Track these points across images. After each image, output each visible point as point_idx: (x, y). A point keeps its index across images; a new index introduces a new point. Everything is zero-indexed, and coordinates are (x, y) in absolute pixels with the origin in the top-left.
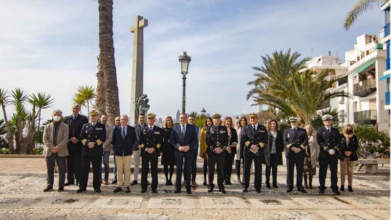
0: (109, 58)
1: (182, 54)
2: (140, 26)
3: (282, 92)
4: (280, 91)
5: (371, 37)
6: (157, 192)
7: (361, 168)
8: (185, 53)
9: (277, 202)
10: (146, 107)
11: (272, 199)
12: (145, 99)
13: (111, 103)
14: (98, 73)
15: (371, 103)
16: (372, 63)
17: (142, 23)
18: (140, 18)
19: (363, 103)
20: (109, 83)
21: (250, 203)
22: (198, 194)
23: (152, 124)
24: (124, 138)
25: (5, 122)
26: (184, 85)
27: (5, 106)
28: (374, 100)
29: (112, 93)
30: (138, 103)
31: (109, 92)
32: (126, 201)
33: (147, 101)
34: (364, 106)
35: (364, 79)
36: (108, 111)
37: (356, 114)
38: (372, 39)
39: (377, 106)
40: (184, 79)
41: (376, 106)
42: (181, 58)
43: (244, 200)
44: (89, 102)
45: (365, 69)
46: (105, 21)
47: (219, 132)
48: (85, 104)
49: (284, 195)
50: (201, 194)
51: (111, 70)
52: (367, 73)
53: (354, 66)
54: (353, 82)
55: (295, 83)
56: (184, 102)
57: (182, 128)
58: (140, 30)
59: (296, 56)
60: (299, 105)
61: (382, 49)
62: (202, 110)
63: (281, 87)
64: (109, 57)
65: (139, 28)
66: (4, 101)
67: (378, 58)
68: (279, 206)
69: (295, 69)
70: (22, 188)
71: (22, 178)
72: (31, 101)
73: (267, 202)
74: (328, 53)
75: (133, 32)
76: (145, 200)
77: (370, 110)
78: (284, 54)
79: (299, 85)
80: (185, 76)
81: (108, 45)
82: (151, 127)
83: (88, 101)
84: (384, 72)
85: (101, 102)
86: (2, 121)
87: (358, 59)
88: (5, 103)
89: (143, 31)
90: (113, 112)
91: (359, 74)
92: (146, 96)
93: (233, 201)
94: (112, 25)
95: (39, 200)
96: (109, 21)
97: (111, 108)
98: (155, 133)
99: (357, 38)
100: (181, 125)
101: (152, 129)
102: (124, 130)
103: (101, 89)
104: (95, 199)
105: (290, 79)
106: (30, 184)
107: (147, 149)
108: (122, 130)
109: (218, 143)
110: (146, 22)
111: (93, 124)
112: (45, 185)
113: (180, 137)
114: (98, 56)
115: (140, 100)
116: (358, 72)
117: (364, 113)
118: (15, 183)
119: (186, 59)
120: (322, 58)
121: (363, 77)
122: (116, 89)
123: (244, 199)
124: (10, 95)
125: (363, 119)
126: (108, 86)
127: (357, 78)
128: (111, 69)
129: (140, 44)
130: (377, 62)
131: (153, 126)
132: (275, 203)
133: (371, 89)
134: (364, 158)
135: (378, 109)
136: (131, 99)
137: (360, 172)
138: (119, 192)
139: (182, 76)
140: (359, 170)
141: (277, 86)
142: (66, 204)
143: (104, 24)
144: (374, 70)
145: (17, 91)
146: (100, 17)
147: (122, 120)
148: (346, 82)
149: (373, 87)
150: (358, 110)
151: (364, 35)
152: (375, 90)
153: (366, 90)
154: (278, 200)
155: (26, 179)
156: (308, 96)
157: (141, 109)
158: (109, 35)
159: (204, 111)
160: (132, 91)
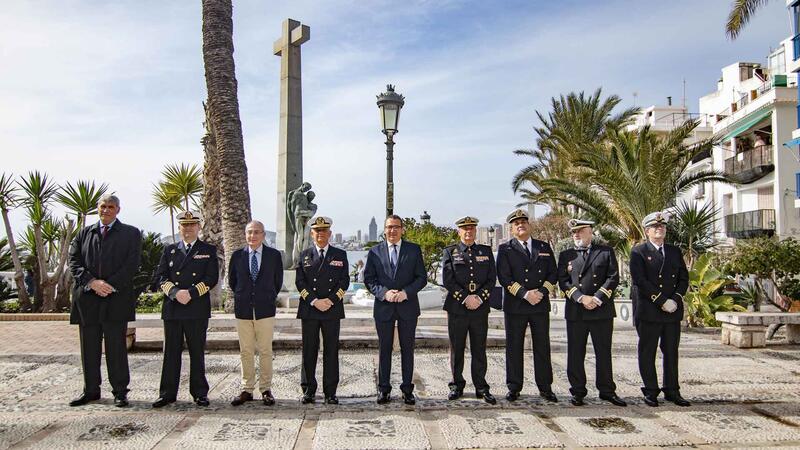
0: (225, 102)
1: (385, 91)
2: (293, 41)
3: (595, 172)
4: (590, 170)
5: (751, 67)
6: (337, 402)
7: (775, 331)
8: (391, 89)
9: (624, 424)
10: (309, 208)
11: (608, 417)
12: (306, 193)
13: (231, 199)
14: (205, 138)
15: (762, 197)
16: (765, 114)
17: (297, 34)
18: (293, 24)
19: (745, 196)
20: (226, 155)
21: (560, 430)
22: (432, 405)
23: (323, 243)
24: (254, 278)
25: (8, 246)
26: (390, 159)
27: (7, 211)
28: (769, 190)
29: (234, 178)
30: (292, 201)
31: (226, 175)
32: (260, 430)
33: (311, 196)
34: (747, 201)
35: (748, 149)
36: (226, 216)
37: (729, 218)
38: (754, 71)
39: (775, 201)
40: (390, 144)
41: (772, 201)
42: (381, 99)
43: (543, 422)
44: (190, 200)
45: (750, 128)
46: (216, 19)
47: (473, 258)
48: (182, 204)
49: (633, 404)
50: (438, 406)
51: (229, 128)
52: (754, 137)
53: (724, 124)
54: (724, 155)
55: (620, 153)
56: (390, 195)
57: (391, 250)
58: (294, 49)
59: (612, 103)
60: (629, 199)
61: (785, 85)
62: (423, 214)
63: (591, 162)
64: (226, 98)
65: (291, 44)
66: (6, 199)
67: (777, 104)
68: (631, 438)
69: (614, 126)
70: (21, 395)
71: (32, 368)
72: (64, 200)
73: (601, 424)
74: (668, 100)
75: (279, 54)
76: (307, 426)
77: (760, 212)
78: (586, 98)
79: (628, 158)
80: (392, 137)
81: (223, 73)
82: (322, 251)
83: (186, 199)
84: (793, 132)
85: (212, 198)
86: (4, 243)
87: (735, 108)
88: (9, 203)
89: (299, 51)
90: (237, 218)
91: (736, 137)
92: (308, 186)
93: (519, 425)
94: (230, 30)
95: (50, 429)
96: (224, 20)
97: (231, 210)
98: (332, 263)
99: (723, 70)
100: (389, 244)
101: (325, 254)
102: (254, 257)
103: (212, 171)
104: (187, 425)
105: (609, 145)
106: (43, 383)
107: (315, 302)
108: (251, 257)
109: (473, 286)
110: (306, 30)
111: (186, 244)
112: (78, 386)
113: (389, 272)
114: (206, 102)
115: (297, 196)
116: (735, 135)
117: (748, 218)
118: (11, 381)
119: (392, 101)
120: (654, 110)
121: (744, 144)
122: (243, 168)
123: (543, 417)
124: (19, 187)
125: (747, 228)
126: (224, 163)
127: (733, 147)
128: (230, 126)
129: (294, 78)
130: (775, 112)
131: (326, 249)
132: (620, 429)
133: (762, 167)
134: (784, 310)
135: (777, 206)
136: (279, 193)
137: (773, 342)
138: (246, 404)
139: (384, 138)
140: (771, 338)
141: (582, 160)
142: (113, 440)
143: (214, 27)
144: (769, 128)
145: (32, 177)
146: (205, 13)
147: (250, 232)
148: (709, 156)
149: (767, 164)
150: (735, 212)
151: (737, 64)
152: (771, 168)
153: (753, 170)
154: (624, 418)
155: (42, 370)
156: (648, 180)
157: (298, 215)
158: (223, 51)
159: (428, 217)
160: (280, 177)
